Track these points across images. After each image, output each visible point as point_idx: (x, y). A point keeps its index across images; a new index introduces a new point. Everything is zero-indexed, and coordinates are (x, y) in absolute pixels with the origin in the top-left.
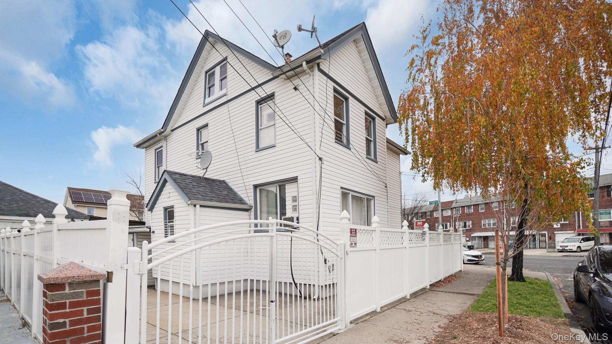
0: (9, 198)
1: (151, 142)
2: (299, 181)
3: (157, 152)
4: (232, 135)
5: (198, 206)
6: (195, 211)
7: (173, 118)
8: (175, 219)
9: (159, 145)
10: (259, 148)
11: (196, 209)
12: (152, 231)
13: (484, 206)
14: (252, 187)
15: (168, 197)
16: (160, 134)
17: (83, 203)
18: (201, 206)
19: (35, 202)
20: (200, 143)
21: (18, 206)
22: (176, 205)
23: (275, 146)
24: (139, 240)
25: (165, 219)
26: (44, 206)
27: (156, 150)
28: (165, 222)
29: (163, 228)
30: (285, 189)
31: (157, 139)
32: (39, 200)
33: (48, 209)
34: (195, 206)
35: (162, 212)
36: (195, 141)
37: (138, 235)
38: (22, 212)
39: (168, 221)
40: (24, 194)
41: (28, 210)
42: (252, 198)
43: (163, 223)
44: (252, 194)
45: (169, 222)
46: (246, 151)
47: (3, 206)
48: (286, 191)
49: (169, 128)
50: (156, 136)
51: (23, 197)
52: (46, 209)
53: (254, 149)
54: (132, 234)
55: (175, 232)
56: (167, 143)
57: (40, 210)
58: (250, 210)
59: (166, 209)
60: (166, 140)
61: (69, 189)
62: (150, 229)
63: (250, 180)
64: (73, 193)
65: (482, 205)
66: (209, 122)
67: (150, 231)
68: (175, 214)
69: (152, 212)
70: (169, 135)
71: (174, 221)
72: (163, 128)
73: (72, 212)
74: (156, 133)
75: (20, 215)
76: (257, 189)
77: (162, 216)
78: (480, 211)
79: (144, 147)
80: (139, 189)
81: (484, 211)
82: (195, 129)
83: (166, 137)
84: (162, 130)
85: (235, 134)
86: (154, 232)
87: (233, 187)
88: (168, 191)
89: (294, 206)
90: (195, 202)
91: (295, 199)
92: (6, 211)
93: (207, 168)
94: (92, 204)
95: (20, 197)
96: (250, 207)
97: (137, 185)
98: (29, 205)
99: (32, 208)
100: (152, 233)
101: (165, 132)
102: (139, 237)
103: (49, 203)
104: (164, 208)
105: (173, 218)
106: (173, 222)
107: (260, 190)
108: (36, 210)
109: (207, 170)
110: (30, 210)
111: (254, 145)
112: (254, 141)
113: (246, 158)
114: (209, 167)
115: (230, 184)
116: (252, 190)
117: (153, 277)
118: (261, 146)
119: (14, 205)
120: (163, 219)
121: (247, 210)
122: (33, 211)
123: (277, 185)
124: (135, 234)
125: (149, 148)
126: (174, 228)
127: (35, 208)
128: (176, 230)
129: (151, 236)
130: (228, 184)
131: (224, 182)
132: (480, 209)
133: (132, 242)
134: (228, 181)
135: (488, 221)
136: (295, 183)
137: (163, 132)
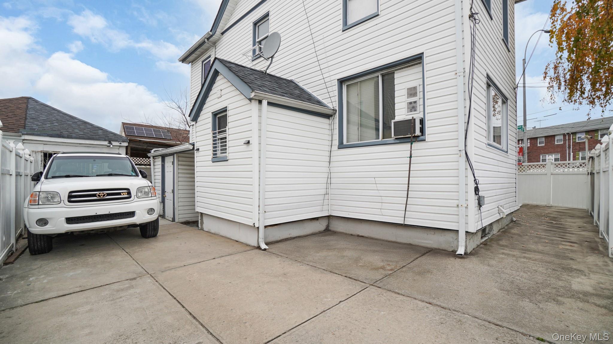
0: (43, 117)
1: (198, 52)
2: (426, 60)
3: (205, 64)
4: (305, 17)
5: (265, 102)
6: (260, 110)
7: (224, 16)
8: (229, 125)
9: (206, 55)
10: (347, 25)
11: (261, 107)
12: (195, 149)
13: (544, 139)
14: (336, 83)
15: (219, 95)
16: (208, 39)
17: (135, 137)
18: (269, 104)
19: (71, 123)
20: (257, 40)
21: (51, 126)
22: (229, 105)
23: (378, 15)
24: (180, 163)
25: (214, 129)
26: (81, 127)
27: (203, 62)
28: (214, 134)
29: (211, 142)
30: (394, 79)
31: (204, 47)
32: (77, 121)
33: (85, 130)
34: (260, 102)
35: (210, 120)
36: (252, 39)
37: (179, 157)
38: (55, 133)
39: (217, 131)
40: (62, 115)
41: (62, 130)
42: (337, 98)
43: (211, 136)
44: (336, 93)
45: (219, 132)
46: (325, 35)
47: (35, 126)
48: (396, 82)
49: (219, 31)
50: (204, 42)
51: (59, 117)
52: (83, 130)
53: (341, 27)
54: (172, 156)
55: (227, 145)
56: (216, 50)
57: (75, 131)
58: (331, 116)
59: (215, 114)
60: (215, 46)
61: (124, 124)
62: (194, 145)
63: (332, 73)
64: (127, 128)
65: (541, 139)
66: (271, 10)
67: (194, 148)
68: (229, 119)
69: (196, 123)
70: (219, 40)
71: (227, 130)
72: (212, 31)
73: (110, 134)
74: (204, 38)
75: (51, 135)
76: (343, 86)
77: (210, 125)
78: (538, 145)
79: (191, 60)
80: (184, 115)
81: (544, 145)
82: (252, 24)
83: (215, 44)
84: (211, 33)
85: (308, 15)
86: (198, 150)
87: (305, 88)
88: (220, 88)
89: (411, 103)
90: (261, 94)
91: (412, 92)
92: (37, 131)
93: (272, 57)
94: (143, 138)
95: (56, 117)
96: (332, 111)
97: (182, 111)
98: (65, 125)
99: (66, 129)
100: (195, 152)
101: (214, 36)
102: (180, 159)
103: (87, 124)
104: (212, 113)
105: (225, 125)
106: (225, 131)
107: (348, 86)
108: (71, 131)
109: (272, 60)
110: (64, 130)
111: (341, 22)
112: (341, 17)
113: (326, 44)
114: (275, 56)
115: (301, 84)
116: (336, 88)
117: (196, 210)
118: (350, 22)
119: (47, 125)
120: (211, 129)
121: (327, 116)
122: (67, 132)
123: (379, 74)
124: (175, 155)
125: (195, 61)
126: (227, 140)
127: (70, 129)
128: (230, 142)
129: (194, 154)
130: (298, 84)
131: (291, 81)
132: (538, 142)
133: (172, 166)
134: (297, 81)
135: (542, 156)
136: (418, 65)
137: (211, 36)
